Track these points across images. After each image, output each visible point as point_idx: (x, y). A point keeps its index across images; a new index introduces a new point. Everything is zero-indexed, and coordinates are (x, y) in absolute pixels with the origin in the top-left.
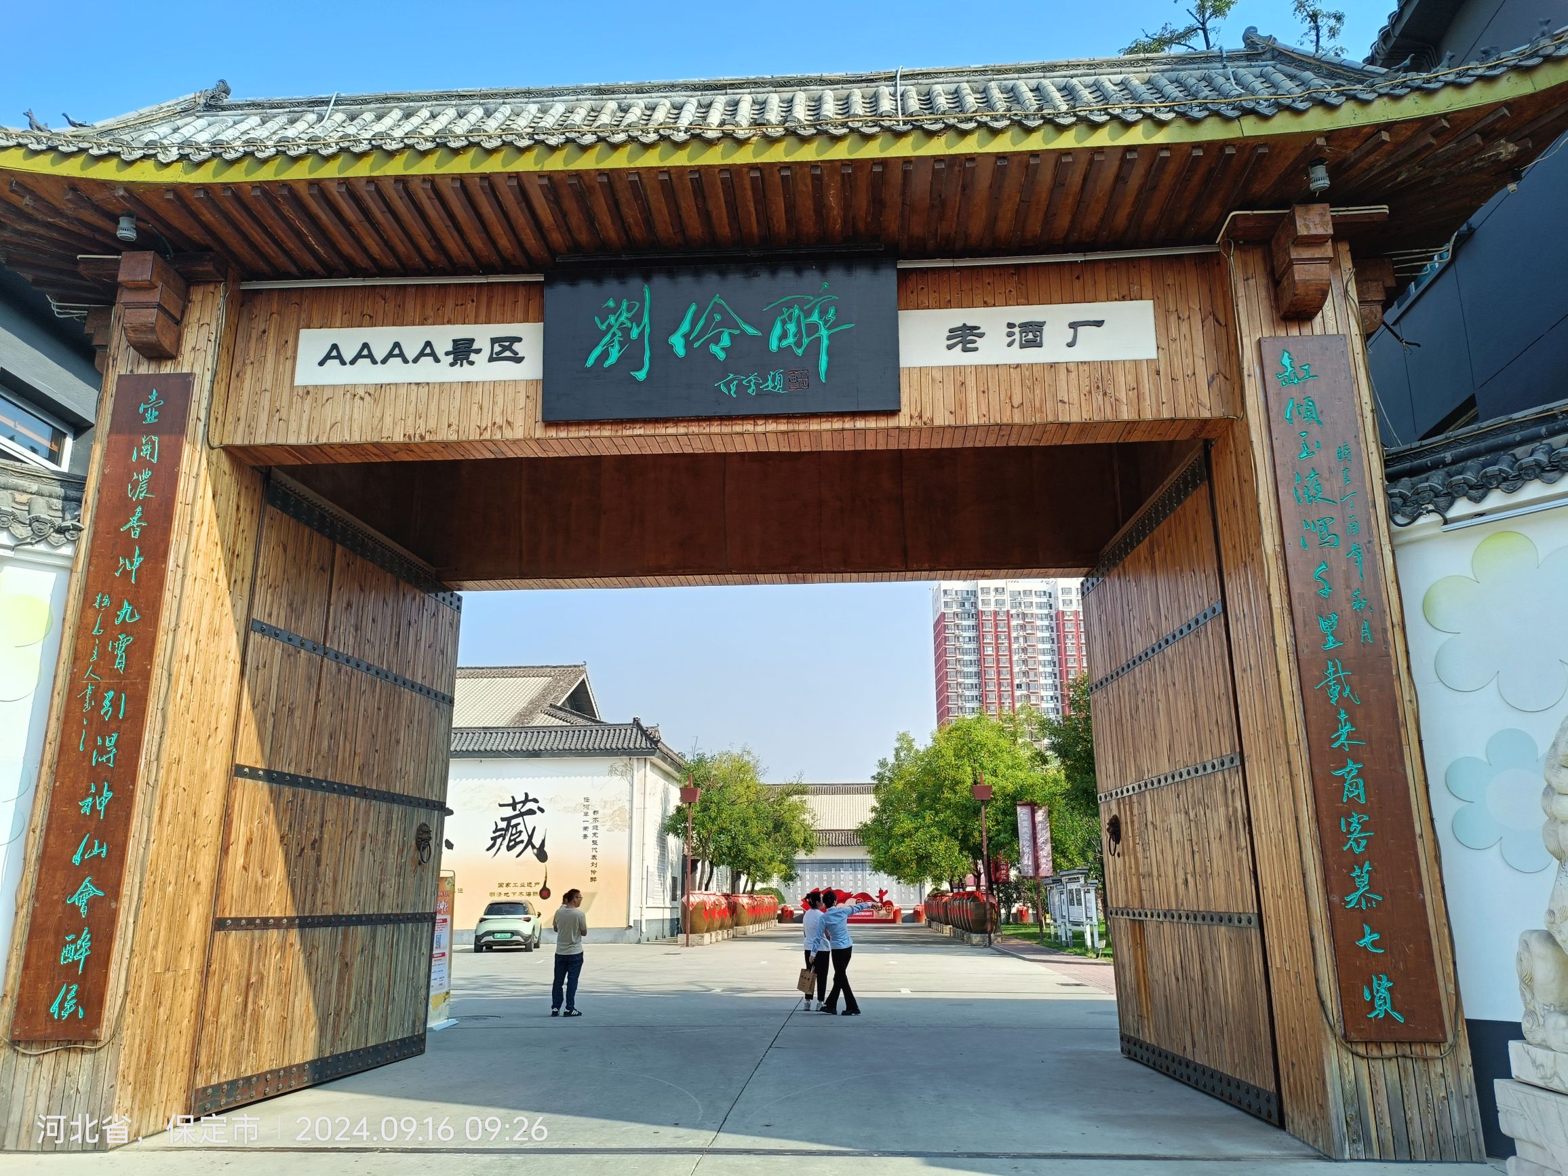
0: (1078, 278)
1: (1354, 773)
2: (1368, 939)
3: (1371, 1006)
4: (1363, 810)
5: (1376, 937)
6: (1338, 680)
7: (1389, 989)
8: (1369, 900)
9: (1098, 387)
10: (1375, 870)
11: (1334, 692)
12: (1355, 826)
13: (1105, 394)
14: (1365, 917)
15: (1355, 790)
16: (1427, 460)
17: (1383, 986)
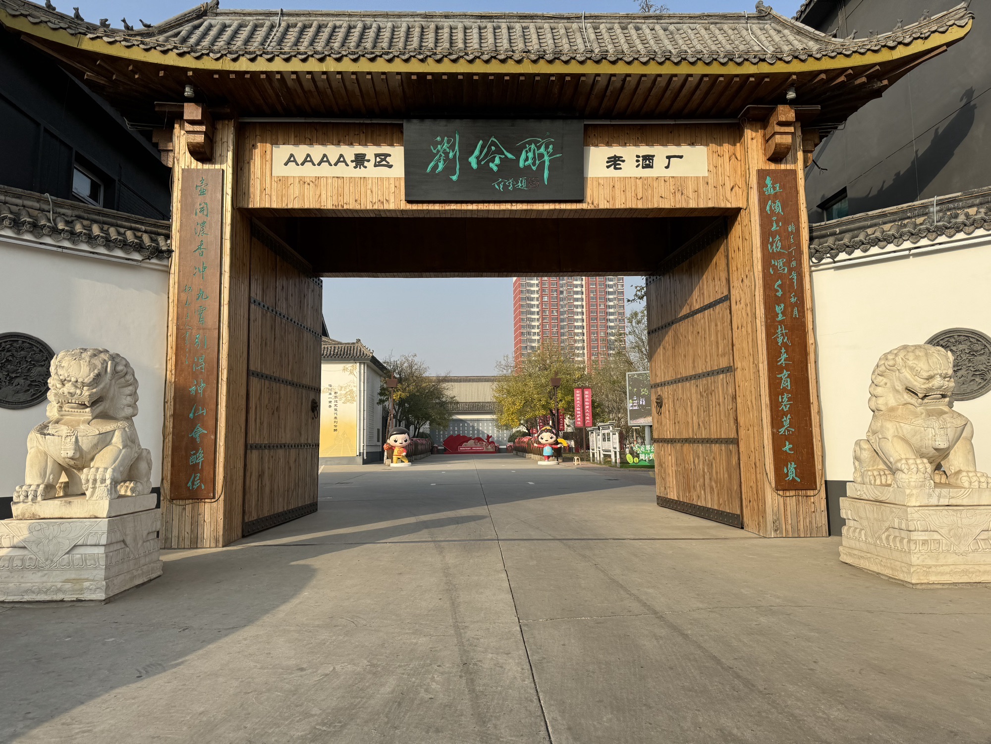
0: (671, 132)
1: (787, 376)
2: (788, 447)
3: (787, 475)
4: (788, 392)
5: (791, 446)
6: (782, 334)
7: (795, 468)
8: (789, 431)
9: (679, 190)
10: (792, 418)
11: (780, 341)
12: (785, 399)
13: (682, 194)
14: (787, 438)
15: (786, 383)
16: (828, 232)
17: (792, 467)
